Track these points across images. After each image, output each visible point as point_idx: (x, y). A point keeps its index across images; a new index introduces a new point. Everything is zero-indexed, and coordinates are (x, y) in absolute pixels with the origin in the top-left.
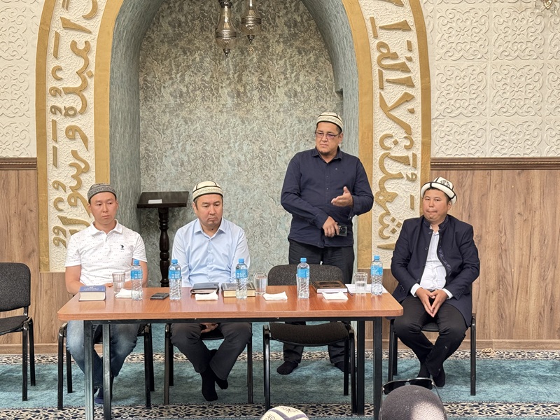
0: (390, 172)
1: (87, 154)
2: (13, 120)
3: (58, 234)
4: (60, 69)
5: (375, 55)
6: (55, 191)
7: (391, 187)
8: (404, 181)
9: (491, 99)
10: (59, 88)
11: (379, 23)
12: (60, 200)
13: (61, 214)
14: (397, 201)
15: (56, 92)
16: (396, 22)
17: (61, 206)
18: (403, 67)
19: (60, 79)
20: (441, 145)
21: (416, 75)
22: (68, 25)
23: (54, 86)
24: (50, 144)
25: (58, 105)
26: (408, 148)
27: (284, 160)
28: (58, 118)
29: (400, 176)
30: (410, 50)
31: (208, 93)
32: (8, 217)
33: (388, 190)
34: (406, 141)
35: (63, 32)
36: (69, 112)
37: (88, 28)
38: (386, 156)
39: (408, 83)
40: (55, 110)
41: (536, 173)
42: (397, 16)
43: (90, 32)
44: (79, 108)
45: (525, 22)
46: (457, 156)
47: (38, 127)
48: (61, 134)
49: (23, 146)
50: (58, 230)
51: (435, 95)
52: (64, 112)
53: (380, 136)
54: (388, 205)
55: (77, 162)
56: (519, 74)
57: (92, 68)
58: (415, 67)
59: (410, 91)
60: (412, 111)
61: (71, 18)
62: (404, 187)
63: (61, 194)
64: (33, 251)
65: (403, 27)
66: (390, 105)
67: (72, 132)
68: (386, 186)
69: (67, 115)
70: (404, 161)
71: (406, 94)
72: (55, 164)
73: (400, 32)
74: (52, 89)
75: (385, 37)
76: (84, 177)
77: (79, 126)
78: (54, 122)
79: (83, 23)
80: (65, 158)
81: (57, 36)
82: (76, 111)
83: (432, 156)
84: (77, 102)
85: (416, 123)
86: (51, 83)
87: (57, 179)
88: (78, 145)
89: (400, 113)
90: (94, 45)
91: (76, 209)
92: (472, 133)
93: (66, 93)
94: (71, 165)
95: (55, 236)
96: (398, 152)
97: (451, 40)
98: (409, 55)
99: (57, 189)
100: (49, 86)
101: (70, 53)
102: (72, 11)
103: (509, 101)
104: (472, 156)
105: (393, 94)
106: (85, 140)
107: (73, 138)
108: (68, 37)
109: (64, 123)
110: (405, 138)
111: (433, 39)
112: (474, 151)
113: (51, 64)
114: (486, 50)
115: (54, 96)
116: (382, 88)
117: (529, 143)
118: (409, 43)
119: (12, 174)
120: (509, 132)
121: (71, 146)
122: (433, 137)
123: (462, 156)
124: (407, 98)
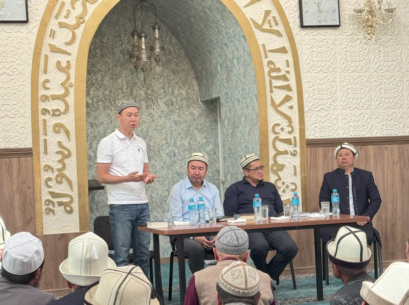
0: (279, 150)
1: (69, 144)
2: (13, 120)
3: (48, 205)
4: (48, 81)
5: (266, 70)
6: (45, 173)
7: (281, 160)
8: (289, 156)
9: (340, 98)
10: (47, 95)
11: (268, 48)
12: (49, 179)
13: (50, 190)
14: (285, 170)
15: (46, 98)
16: (278, 47)
17: (50, 183)
18: (284, 78)
19: (48, 89)
20: (311, 130)
21: (293, 83)
22: (54, 49)
23: (43, 94)
24: (42, 137)
25: (47, 108)
26: (290, 133)
27: (166, 153)
28: (47, 117)
29: (286, 152)
30: (288, 66)
31: (108, 104)
32: (12, 193)
33: (280, 163)
34: (288, 128)
35: (50, 55)
36: (56, 113)
37: (69, 51)
38: (277, 138)
39: (288, 88)
40: (45, 111)
41: (370, 147)
42: (278, 43)
43: (70, 54)
44: (62, 110)
45: (357, 48)
46: (322, 138)
47: (33, 125)
48: (50, 130)
49: (22, 139)
50: (48, 202)
51: (305, 96)
52: (51, 113)
53: (272, 125)
54: (279, 173)
55: (61, 150)
56: (356, 82)
57: (72, 80)
58: (292, 77)
59: (290, 94)
60: (291, 107)
61: (56, 44)
62: (288, 160)
63: (49, 174)
64: (31, 219)
65: (283, 50)
66: (277, 104)
67: (58, 128)
68: (277, 160)
69: (54, 115)
70: (288, 141)
71: (287, 96)
72: (46, 153)
73: (281, 54)
74: (43, 96)
75: (272, 57)
76: (66, 161)
77: (63, 123)
78: (45, 121)
79: (64, 48)
80: (53, 148)
81: (46, 57)
82: (60, 112)
83: (306, 138)
84: (60, 105)
85: (294, 115)
86: (42, 92)
87: (47, 163)
88: (62, 137)
89: (284, 109)
90: (73, 63)
91: (61, 185)
92: (330, 121)
93: (53, 99)
94: (57, 153)
95: (46, 207)
96: (284, 136)
97: (313, 59)
98: (288, 69)
99: (47, 171)
100: (40, 94)
101: (56, 70)
102: (56, 39)
103: (351, 99)
104: (331, 137)
105: (279, 96)
106: (67, 133)
107: (58, 132)
108: (54, 58)
109: (52, 121)
110: (288, 126)
111: (302, 58)
112: (332, 134)
113: (42, 78)
114: (335, 66)
115: (44, 101)
116: (271, 92)
117: (365, 127)
118: (287, 61)
119: (15, 160)
120: (352, 120)
121: (57, 138)
122: (306, 124)
123: (325, 138)
124: (288, 98)
